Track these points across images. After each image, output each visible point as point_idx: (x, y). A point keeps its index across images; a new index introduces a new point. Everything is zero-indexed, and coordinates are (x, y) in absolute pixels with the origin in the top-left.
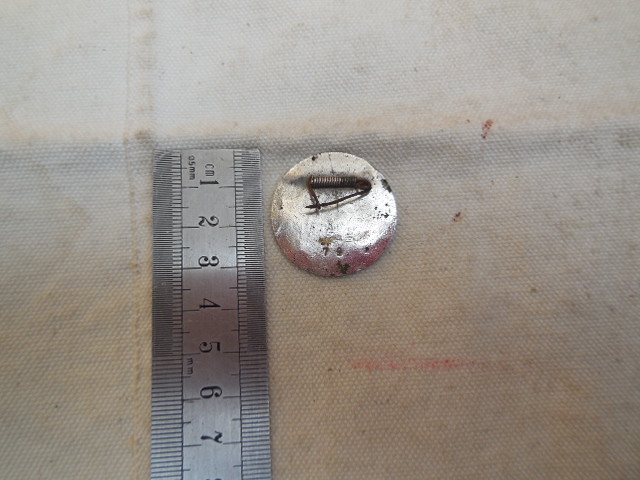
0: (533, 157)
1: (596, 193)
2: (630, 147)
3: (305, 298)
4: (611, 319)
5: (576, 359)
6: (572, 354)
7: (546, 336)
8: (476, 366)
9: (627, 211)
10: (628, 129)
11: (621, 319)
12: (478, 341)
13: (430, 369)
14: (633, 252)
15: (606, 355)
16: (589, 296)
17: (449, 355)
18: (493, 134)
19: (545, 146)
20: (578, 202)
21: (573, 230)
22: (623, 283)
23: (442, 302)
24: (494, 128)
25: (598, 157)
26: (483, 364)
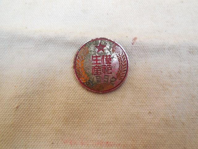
0: (153, 55)
1: (179, 72)
2: (193, 54)
3: (46, 108)
4: (183, 128)
5: (166, 146)
6: (165, 143)
7: (154, 134)
8: (120, 146)
9: (192, 81)
10: (193, 47)
11: (187, 128)
12: (123, 134)
13: (99, 145)
14: (193, 99)
15: (180, 145)
16: (174, 117)
17: (108, 140)
18: (137, 43)
19: (158, 50)
20: (171, 75)
21: (168, 87)
22: (188, 112)
23: (108, 115)
24: (137, 41)
25: (180, 57)
26: (124, 145)
